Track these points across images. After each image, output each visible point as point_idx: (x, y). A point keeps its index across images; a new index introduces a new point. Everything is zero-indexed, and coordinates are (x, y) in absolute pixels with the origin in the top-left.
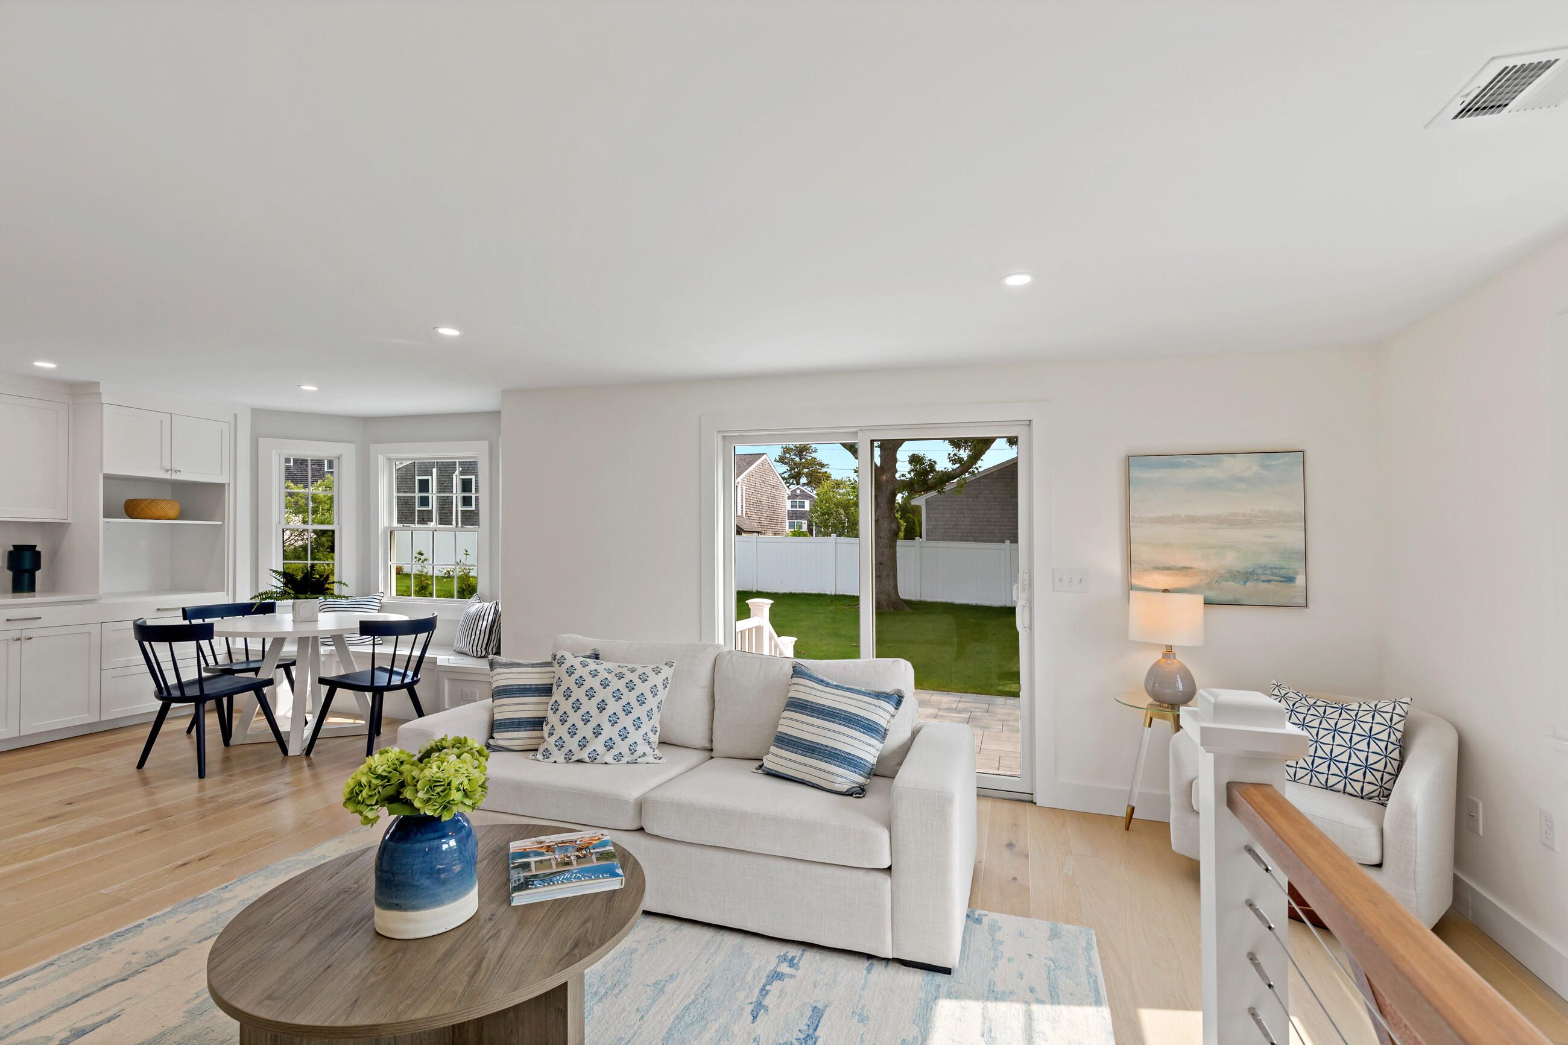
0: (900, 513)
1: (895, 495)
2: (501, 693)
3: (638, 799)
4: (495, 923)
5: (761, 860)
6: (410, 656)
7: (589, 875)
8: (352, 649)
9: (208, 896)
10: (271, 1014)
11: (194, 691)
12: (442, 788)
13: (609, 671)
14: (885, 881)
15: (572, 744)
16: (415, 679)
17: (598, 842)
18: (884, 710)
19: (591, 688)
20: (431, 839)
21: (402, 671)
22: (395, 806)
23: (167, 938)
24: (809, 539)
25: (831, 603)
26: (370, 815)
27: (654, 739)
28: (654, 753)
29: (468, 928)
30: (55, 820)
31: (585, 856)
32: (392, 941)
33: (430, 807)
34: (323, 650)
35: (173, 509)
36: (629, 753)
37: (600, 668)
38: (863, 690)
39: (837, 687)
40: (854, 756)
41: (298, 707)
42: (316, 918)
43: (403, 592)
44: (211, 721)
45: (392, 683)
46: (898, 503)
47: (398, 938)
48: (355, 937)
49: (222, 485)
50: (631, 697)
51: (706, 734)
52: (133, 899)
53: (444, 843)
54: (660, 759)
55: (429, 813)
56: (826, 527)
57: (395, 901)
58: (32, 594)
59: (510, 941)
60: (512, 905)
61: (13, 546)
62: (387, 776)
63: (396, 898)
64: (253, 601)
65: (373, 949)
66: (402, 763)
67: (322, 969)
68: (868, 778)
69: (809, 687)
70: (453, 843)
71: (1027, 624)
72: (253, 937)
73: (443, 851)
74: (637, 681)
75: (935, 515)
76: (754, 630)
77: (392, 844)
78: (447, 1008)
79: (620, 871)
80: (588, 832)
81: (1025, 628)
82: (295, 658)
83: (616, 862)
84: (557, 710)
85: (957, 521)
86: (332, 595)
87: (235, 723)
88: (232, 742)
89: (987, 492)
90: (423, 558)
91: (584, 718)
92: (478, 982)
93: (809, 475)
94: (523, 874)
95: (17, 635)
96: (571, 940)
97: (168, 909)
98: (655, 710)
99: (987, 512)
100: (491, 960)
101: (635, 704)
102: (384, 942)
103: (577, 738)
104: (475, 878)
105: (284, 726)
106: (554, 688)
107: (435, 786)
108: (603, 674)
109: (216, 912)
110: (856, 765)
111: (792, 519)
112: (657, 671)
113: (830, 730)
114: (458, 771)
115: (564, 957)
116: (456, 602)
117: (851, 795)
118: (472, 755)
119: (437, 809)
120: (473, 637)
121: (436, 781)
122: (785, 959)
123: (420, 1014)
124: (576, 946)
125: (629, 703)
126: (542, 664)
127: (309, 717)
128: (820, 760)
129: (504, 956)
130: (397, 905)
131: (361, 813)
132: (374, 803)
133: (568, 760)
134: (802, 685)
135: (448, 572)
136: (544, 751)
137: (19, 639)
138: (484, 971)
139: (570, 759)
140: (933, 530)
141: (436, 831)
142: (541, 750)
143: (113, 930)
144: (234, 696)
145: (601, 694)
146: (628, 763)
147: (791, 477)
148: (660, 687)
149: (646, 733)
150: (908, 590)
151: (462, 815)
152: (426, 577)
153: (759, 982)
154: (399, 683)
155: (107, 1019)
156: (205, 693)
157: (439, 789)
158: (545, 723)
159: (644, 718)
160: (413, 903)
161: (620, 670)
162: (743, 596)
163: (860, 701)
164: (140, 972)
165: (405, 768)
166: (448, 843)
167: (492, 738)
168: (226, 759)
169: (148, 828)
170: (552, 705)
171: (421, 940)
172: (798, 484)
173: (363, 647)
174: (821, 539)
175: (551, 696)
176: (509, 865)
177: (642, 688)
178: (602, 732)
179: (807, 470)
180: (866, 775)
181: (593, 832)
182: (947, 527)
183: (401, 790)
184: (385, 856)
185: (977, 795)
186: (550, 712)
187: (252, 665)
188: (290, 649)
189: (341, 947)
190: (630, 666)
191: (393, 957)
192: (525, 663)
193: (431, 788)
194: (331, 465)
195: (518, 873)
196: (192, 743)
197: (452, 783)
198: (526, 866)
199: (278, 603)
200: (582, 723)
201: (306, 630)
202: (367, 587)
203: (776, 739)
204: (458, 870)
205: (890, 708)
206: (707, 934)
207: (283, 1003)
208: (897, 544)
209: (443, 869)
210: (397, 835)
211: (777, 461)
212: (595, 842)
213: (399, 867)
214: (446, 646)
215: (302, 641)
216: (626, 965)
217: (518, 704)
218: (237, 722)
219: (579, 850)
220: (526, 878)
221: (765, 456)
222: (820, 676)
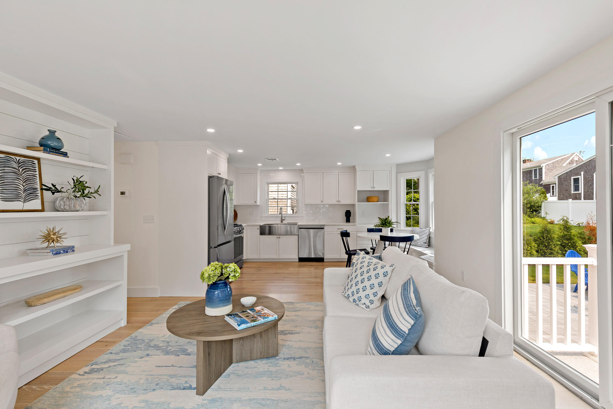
49: (388, 191)
61: (345, 210)
95: (339, 232)
112: (383, 267)
135: (579, 224)
202: (427, 225)
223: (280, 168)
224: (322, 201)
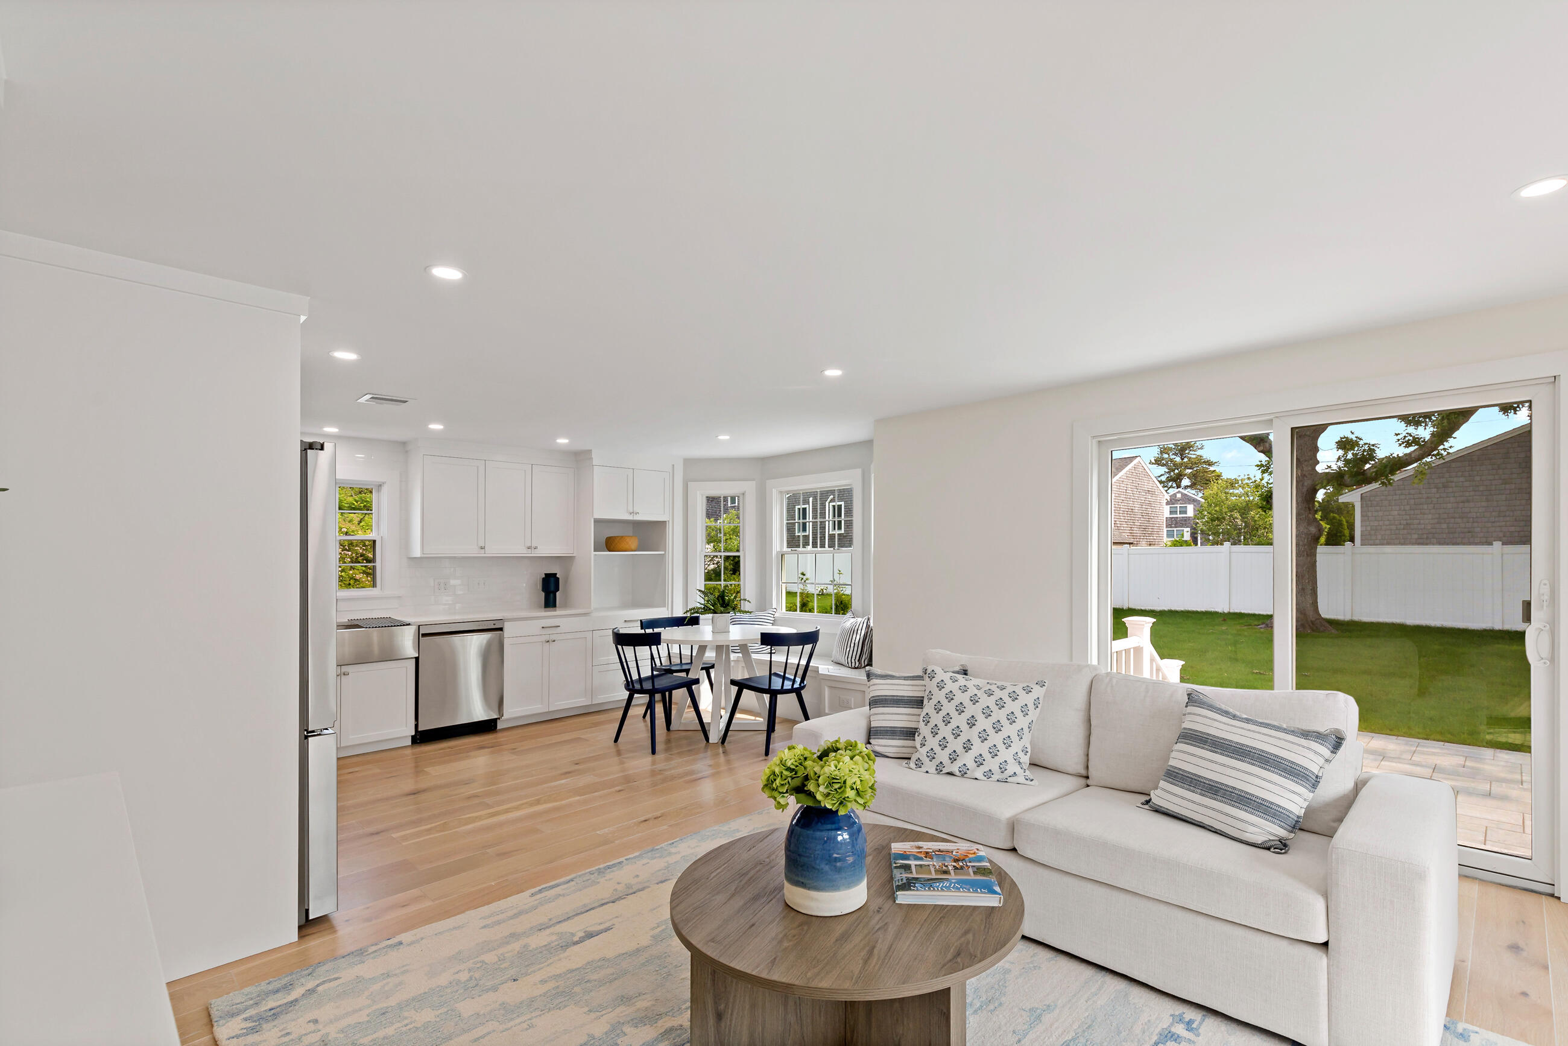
0: (1320, 513)
1: (1315, 491)
2: (876, 702)
3: (1010, 818)
4: (883, 916)
5: (1150, 905)
6: (798, 665)
7: (968, 887)
8: (754, 656)
9: (661, 848)
10: (715, 954)
11: (648, 686)
12: (839, 785)
13: (978, 688)
14: (1320, 959)
15: (943, 756)
16: (802, 685)
17: (973, 856)
18: (1316, 752)
19: (961, 703)
20: (828, 830)
21: (793, 677)
22: (802, 796)
23: (637, 876)
24: (1193, 548)
25: (1223, 622)
26: (782, 801)
27: (1025, 759)
28: (1025, 774)
29: (861, 915)
30: (570, 774)
31: (962, 868)
32: (799, 914)
33: (829, 801)
34: (733, 656)
35: (633, 543)
36: (999, 771)
37: (970, 684)
38: (1285, 726)
39: (1248, 721)
40: (1272, 803)
41: (716, 703)
42: (741, 881)
43: (791, 608)
44: (659, 709)
45: (785, 688)
46: (1318, 502)
47: (803, 912)
48: (770, 904)
49: (665, 522)
50: (1000, 715)
51: (1082, 759)
52: (616, 842)
53: (840, 835)
54: (1032, 780)
55: (829, 806)
56: (1216, 534)
57: (801, 879)
58: (554, 609)
59: (898, 936)
60: (897, 902)
61: (545, 574)
62: (794, 769)
63: (802, 876)
64: (685, 615)
65: (784, 917)
66: (805, 759)
67: (748, 926)
68: (1291, 832)
69: (1210, 718)
70: (846, 836)
71: (1545, 652)
72: (698, 888)
73: (838, 842)
74: (1006, 699)
75: (1376, 514)
76: (1132, 650)
77: (798, 829)
78: (847, 985)
79: (997, 889)
80: (964, 845)
81: (1542, 659)
82: (714, 662)
83: (993, 879)
84: (928, 722)
85: (1410, 519)
86: (740, 611)
87: (674, 712)
88: (672, 727)
89: (1462, 479)
90: (805, 578)
91: (954, 732)
92: (871, 967)
93: (1194, 477)
94: (905, 875)
95: (547, 638)
96: (954, 948)
97: (637, 854)
98: (1026, 730)
99: (1461, 505)
100: (881, 949)
101: (1005, 722)
102: (793, 914)
103: (948, 751)
104: (865, 870)
105: (706, 719)
106: (925, 701)
107: (833, 783)
108: (972, 691)
109: (667, 862)
110: (1275, 814)
111: (1171, 527)
112: (1028, 690)
113: (1238, 770)
114: (852, 771)
115: (948, 963)
116: (833, 618)
117: (1268, 849)
118: (863, 758)
119: (835, 804)
120: (848, 649)
121: (834, 779)
122: (1180, 1020)
123: (824, 984)
124: (958, 954)
125: (999, 721)
126: (913, 677)
127: (723, 712)
128: (1225, 803)
129: (892, 949)
130: (803, 883)
131: (775, 798)
132: (785, 791)
133: (939, 771)
134: (1200, 715)
135: (822, 590)
136: (917, 760)
137: (548, 642)
138: (875, 959)
139: (941, 771)
140: (1373, 532)
141: (833, 823)
142: (914, 758)
143: (605, 863)
144: (673, 691)
145: (971, 710)
146: (998, 781)
147: (1170, 479)
148: (1031, 706)
149: (1017, 753)
150: (1331, 606)
151: (853, 811)
152: (808, 595)
153: (1150, 1039)
154: (790, 687)
155: (605, 928)
156: (656, 687)
157: (836, 786)
158: (917, 734)
159: (1014, 738)
160: (815, 884)
161: (989, 687)
162: (1119, 614)
163: (1280, 739)
164: (622, 899)
165: (808, 763)
166: (842, 836)
167: (870, 743)
168: (668, 741)
169: (622, 788)
170: (924, 717)
171: (821, 919)
172: (1178, 486)
173: (762, 655)
174: (1209, 548)
175: (922, 708)
176: (891, 865)
177: (1011, 706)
178: (972, 747)
179: (1190, 471)
180: (1289, 828)
181: (969, 845)
182: (1394, 527)
183: (806, 783)
184: (792, 839)
185: (1459, 874)
186: (922, 725)
187: (685, 667)
188: (710, 655)
189: (761, 910)
190: (999, 684)
191: (800, 928)
192: (898, 676)
193: (830, 784)
194: (733, 501)
195: (901, 874)
196: (646, 726)
197: (847, 782)
198: (907, 868)
199: (702, 617)
200: (952, 737)
201: (721, 639)
202: (764, 604)
203: (1167, 773)
204: (852, 860)
205: (1326, 752)
206: (1089, 972)
207: (722, 947)
208: (1317, 552)
209: (839, 858)
210: (802, 821)
211: (1153, 464)
212: (970, 856)
213: (804, 850)
214: (826, 656)
215: (719, 648)
216: (1000, 984)
217: (892, 714)
218: (675, 712)
219: (956, 861)
220: (908, 879)
221: (1138, 458)
222: (1223, 707)
223: (337, 432)
224: (482, 548)
